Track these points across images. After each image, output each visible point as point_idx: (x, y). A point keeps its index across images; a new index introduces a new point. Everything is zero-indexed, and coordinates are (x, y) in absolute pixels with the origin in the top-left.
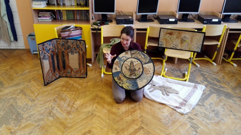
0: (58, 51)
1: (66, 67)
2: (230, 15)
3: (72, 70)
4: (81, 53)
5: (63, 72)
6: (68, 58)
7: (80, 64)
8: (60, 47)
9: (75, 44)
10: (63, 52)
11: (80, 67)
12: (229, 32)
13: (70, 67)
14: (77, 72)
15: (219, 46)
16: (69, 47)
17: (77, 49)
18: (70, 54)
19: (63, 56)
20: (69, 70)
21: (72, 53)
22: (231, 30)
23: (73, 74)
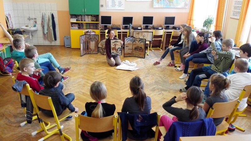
0: (86, 41)
1: (89, 48)
2: (169, 26)
3: (91, 50)
4: (96, 41)
5: (87, 51)
6: (90, 44)
7: (95, 47)
8: (87, 38)
9: (94, 37)
10: (88, 41)
11: (95, 48)
12: (166, 33)
13: (90, 49)
14: (93, 51)
15: (162, 41)
16: (91, 39)
17: (95, 39)
18: (91, 42)
19: (88, 43)
20: (90, 50)
21: (92, 41)
23: (91, 52)
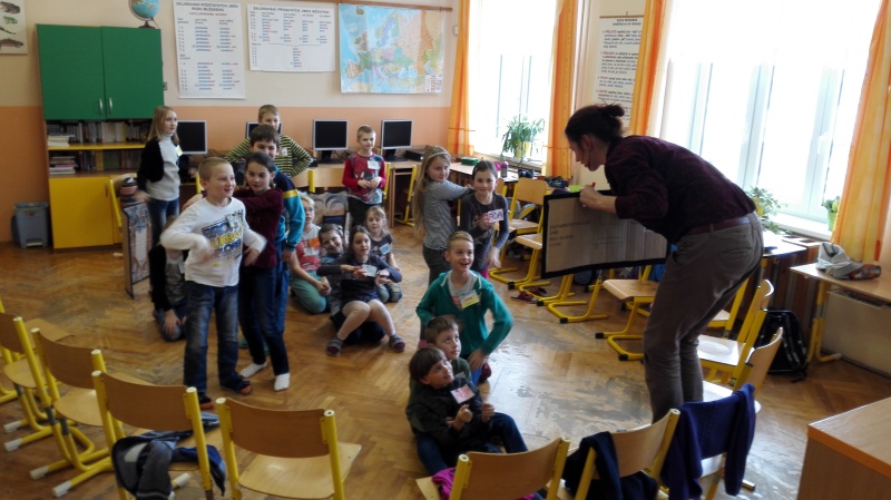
2: (394, 150)
12: (395, 174)
22: (398, 170)
